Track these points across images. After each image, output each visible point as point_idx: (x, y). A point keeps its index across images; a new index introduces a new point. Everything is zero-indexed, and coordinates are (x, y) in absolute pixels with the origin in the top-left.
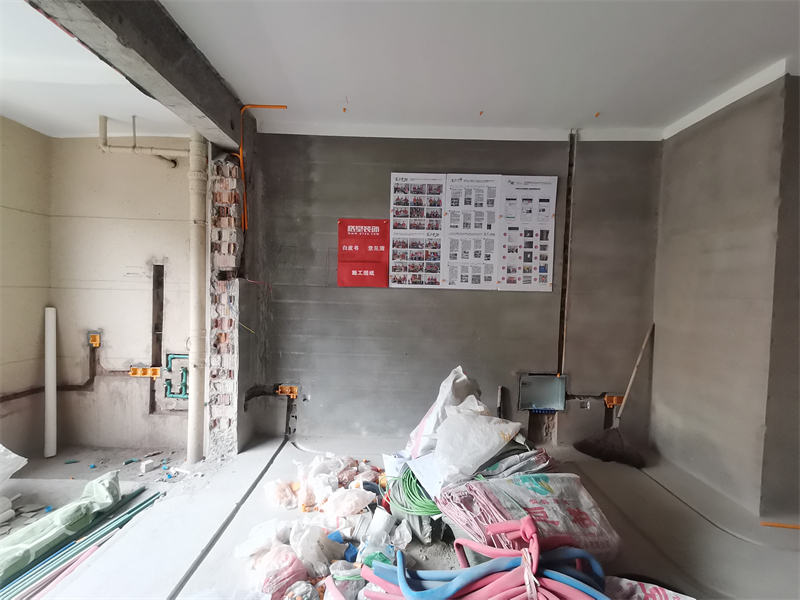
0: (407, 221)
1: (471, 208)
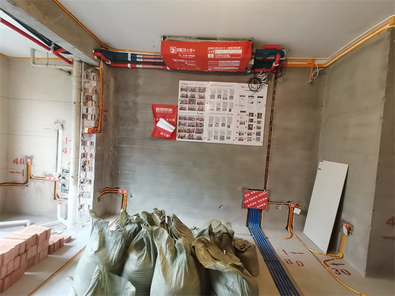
0: (187, 106)
1: (221, 100)
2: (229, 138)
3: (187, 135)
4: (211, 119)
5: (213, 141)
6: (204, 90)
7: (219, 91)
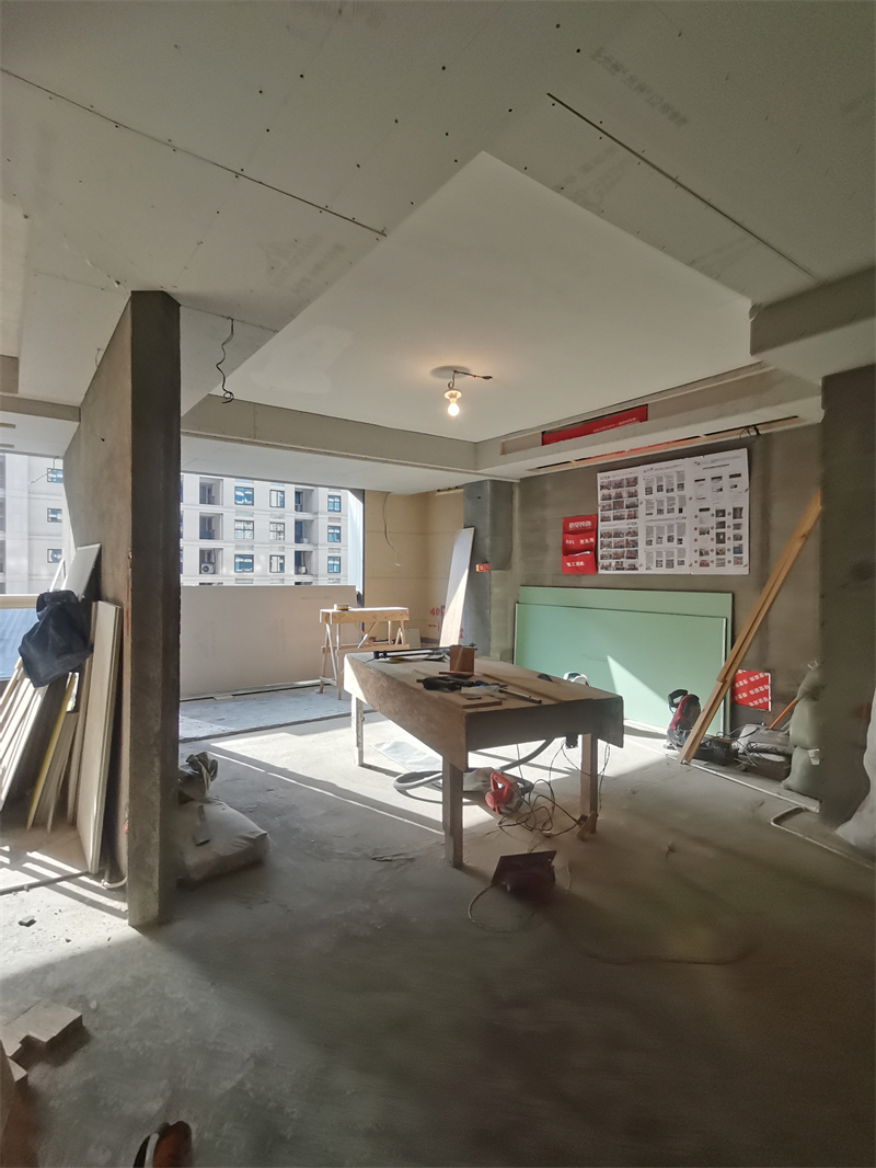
0: (611, 514)
1: (663, 494)
2: (682, 563)
3: (613, 562)
4: (649, 531)
5: (655, 571)
6: (634, 482)
7: (660, 479)
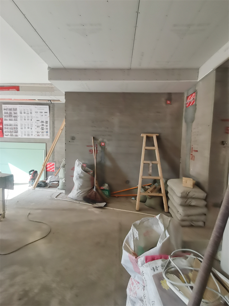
0: (8, 118)
1: (26, 115)
2: (32, 135)
3: (10, 134)
4: (22, 125)
5: (24, 137)
6: (16, 109)
7: (24, 110)
